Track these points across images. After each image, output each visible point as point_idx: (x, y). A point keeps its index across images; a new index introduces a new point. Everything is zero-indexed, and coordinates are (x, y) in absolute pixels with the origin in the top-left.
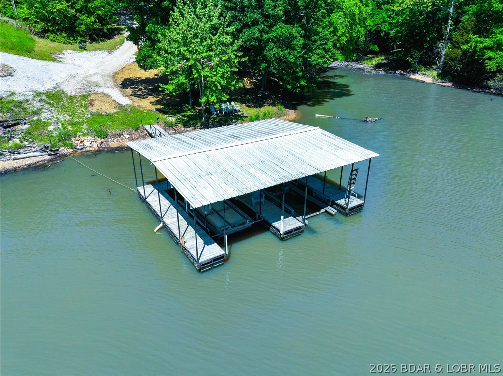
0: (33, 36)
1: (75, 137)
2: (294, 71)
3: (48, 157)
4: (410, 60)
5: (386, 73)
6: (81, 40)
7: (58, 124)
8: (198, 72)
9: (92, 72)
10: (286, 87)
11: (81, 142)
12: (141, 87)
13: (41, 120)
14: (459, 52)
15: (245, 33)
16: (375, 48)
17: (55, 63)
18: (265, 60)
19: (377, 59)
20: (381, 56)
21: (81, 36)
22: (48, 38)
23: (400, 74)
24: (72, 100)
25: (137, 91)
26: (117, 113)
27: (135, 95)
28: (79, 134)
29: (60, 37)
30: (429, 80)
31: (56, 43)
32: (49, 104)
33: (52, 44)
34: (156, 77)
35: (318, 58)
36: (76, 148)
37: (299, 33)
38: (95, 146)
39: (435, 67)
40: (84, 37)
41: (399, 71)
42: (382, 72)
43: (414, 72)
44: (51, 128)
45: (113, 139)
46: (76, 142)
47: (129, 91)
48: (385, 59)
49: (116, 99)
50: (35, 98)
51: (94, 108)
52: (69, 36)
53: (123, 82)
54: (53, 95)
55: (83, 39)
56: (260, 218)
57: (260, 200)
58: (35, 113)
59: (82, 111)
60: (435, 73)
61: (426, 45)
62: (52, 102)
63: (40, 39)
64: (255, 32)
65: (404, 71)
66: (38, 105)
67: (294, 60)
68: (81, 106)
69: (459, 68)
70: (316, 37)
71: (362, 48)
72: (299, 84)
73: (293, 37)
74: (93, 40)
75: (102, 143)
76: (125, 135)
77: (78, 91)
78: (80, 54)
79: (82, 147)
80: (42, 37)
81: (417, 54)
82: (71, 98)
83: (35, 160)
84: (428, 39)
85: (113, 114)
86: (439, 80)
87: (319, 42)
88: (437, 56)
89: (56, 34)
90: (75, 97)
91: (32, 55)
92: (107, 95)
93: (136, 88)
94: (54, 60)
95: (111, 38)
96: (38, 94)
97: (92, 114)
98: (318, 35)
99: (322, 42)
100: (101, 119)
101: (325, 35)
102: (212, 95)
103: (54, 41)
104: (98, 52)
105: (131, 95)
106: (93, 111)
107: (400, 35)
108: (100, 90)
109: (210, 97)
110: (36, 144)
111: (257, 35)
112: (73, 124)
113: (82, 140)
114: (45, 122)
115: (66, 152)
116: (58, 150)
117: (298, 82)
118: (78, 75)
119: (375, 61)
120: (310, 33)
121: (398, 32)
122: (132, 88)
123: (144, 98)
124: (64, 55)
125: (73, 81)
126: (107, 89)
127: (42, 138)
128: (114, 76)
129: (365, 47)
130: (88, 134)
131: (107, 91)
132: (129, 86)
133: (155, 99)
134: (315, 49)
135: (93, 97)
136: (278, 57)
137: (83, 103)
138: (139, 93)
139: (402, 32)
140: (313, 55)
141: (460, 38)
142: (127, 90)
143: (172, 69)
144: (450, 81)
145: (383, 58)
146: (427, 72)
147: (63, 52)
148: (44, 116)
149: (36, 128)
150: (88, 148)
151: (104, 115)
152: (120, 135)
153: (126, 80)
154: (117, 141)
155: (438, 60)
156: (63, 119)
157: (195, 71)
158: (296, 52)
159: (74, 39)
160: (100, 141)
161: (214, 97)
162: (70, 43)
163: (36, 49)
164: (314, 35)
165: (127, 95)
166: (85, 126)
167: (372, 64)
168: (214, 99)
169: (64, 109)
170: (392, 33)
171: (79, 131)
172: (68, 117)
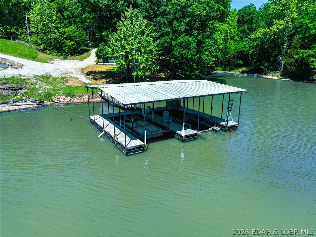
0: (37, 52)
1: (55, 96)
2: (191, 65)
3: (36, 105)
4: (263, 67)
5: (248, 75)
6: (65, 55)
7: (45, 90)
8: (132, 56)
9: (69, 68)
10: (186, 74)
11: (58, 99)
12: (98, 75)
13: (35, 88)
14: (293, 60)
15: (161, 39)
16: (241, 62)
17: (48, 64)
18: (173, 57)
19: (242, 69)
20: (245, 67)
21: (65, 52)
22: (46, 52)
23: (257, 75)
24: (55, 80)
25: (95, 77)
26: (82, 86)
27: (94, 79)
28: (57, 95)
29: (53, 53)
30: (275, 78)
31: (50, 56)
32: (42, 81)
33: (48, 56)
34: (107, 71)
35: (206, 57)
36: (54, 102)
37: (194, 41)
38: (66, 101)
39: (278, 72)
40: (67, 53)
41: (256, 74)
42: (245, 75)
43: (265, 74)
44: (40, 92)
45: (78, 98)
46: (55, 98)
47: (90, 77)
48: (247, 69)
49: (81, 80)
50: (34, 78)
51: (68, 83)
52: (58, 52)
53: (87, 72)
54: (44, 77)
55: (66, 54)
56: (168, 129)
57: (169, 120)
58: (32, 85)
59: (61, 84)
60: (279, 74)
61: (272, 59)
62: (43, 80)
63: (41, 53)
64: (168, 39)
65: (259, 75)
66: (35, 81)
67: (191, 56)
68: (61, 82)
69: (294, 70)
70: (204, 45)
71: (232, 62)
72: (194, 73)
73: (191, 43)
74: (72, 55)
75: (70, 100)
76: (85, 96)
77: (59, 76)
78: (64, 61)
79: (58, 101)
80: (42, 52)
81: (267, 64)
82: (55, 79)
83: (28, 106)
84: (273, 55)
85: (79, 87)
86: (282, 78)
87: (206, 48)
88: (279, 65)
89: (51, 51)
90: (57, 78)
91: (35, 60)
92: (77, 78)
93: (95, 76)
94: (48, 63)
95: (82, 54)
96: (36, 76)
97: (67, 86)
98: (206, 44)
99: (208, 47)
100: (71, 89)
101: (210, 43)
102: (140, 71)
103: (49, 55)
104: (74, 60)
105: (92, 79)
106: (67, 85)
107: (255, 53)
108: (73, 76)
109: (139, 72)
110: (30, 99)
111: (169, 40)
112: (54, 90)
113: (59, 98)
114: (37, 89)
115: (48, 103)
116: (43, 102)
117: (194, 72)
118: (60, 69)
119: (241, 70)
120: (200, 42)
121: (254, 51)
122: (92, 75)
123: (99, 80)
124: (54, 61)
125: (57, 71)
126: (77, 75)
127: (34, 96)
128: (82, 70)
129: (234, 62)
130: (63, 95)
131: (76, 76)
132: (91, 74)
133: (106, 81)
134: (204, 52)
135: (68, 78)
136: (181, 54)
137: (62, 81)
138: (96, 78)
139: (256, 51)
140: (203, 55)
141: (292, 52)
142: (89, 76)
143: (116, 55)
144: (288, 78)
145: (246, 68)
146: (274, 75)
147: (54, 60)
148: (37, 86)
149: (32, 91)
150: (62, 102)
151: (73, 87)
152: (82, 96)
153: (89, 72)
154: (80, 99)
155: (280, 68)
156: (48, 88)
157: (130, 56)
158: (192, 52)
159: (61, 54)
160: (70, 99)
161: (141, 72)
162: (58, 56)
163: (39, 57)
164: (203, 44)
165: (89, 79)
166: (61, 91)
167: (239, 72)
168: (141, 73)
169: (50, 83)
170: (251, 52)
171: (57, 94)
172: (52, 87)
